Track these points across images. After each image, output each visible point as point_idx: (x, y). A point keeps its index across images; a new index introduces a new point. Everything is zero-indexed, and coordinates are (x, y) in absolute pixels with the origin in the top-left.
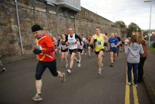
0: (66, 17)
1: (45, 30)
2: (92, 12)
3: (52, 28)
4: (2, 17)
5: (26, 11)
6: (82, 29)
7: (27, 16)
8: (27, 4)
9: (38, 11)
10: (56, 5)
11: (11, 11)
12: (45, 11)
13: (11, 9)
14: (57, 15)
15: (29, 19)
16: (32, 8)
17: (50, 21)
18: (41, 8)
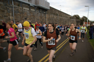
0: (40, 13)
1: (28, 19)
2: (57, 10)
3: (32, 19)
5: (18, 9)
6: (50, 19)
7: (19, 12)
8: (19, 6)
9: (24, 9)
10: (35, 6)
11: (10, 9)
12: (28, 9)
14: (35, 11)
15: (19, 14)
16: (22, 8)
17: (31, 15)
18: (26, 7)
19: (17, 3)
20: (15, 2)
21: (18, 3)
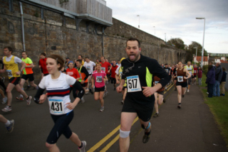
0: (90, 33)
1: (59, 49)
2: (130, 26)
3: (69, 48)
5: (34, 24)
6: (113, 50)
7: (36, 31)
8: (36, 15)
9: (51, 25)
10: (76, 17)
11: (15, 24)
12: (60, 24)
13: (15, 23)
14: (77, 29)
15: (38, 36)
16: (43, 21)
17: (66, 38)
18: (55, 20)
19: (31, 8)
20: (28, 6)
21: (34, 9)
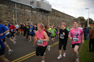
0: (42, 14)
1: (30, 21)
2: (60, 12)
3: (34, 20)
4: (9, 14)
5: (20, 11)
6: (52, 21)
7: (21, 14)
8: (21, 8)
9: (27, 12)
10: (37, 8)
11: (13, 12)
12: (30, 11)
14: (37, 13)
15: (21, 16)
16: (24, 10)
17: (33, 17)
18: (28, 10)
19: (19, 5)
20: (18, 5)
21: (21, 6)
